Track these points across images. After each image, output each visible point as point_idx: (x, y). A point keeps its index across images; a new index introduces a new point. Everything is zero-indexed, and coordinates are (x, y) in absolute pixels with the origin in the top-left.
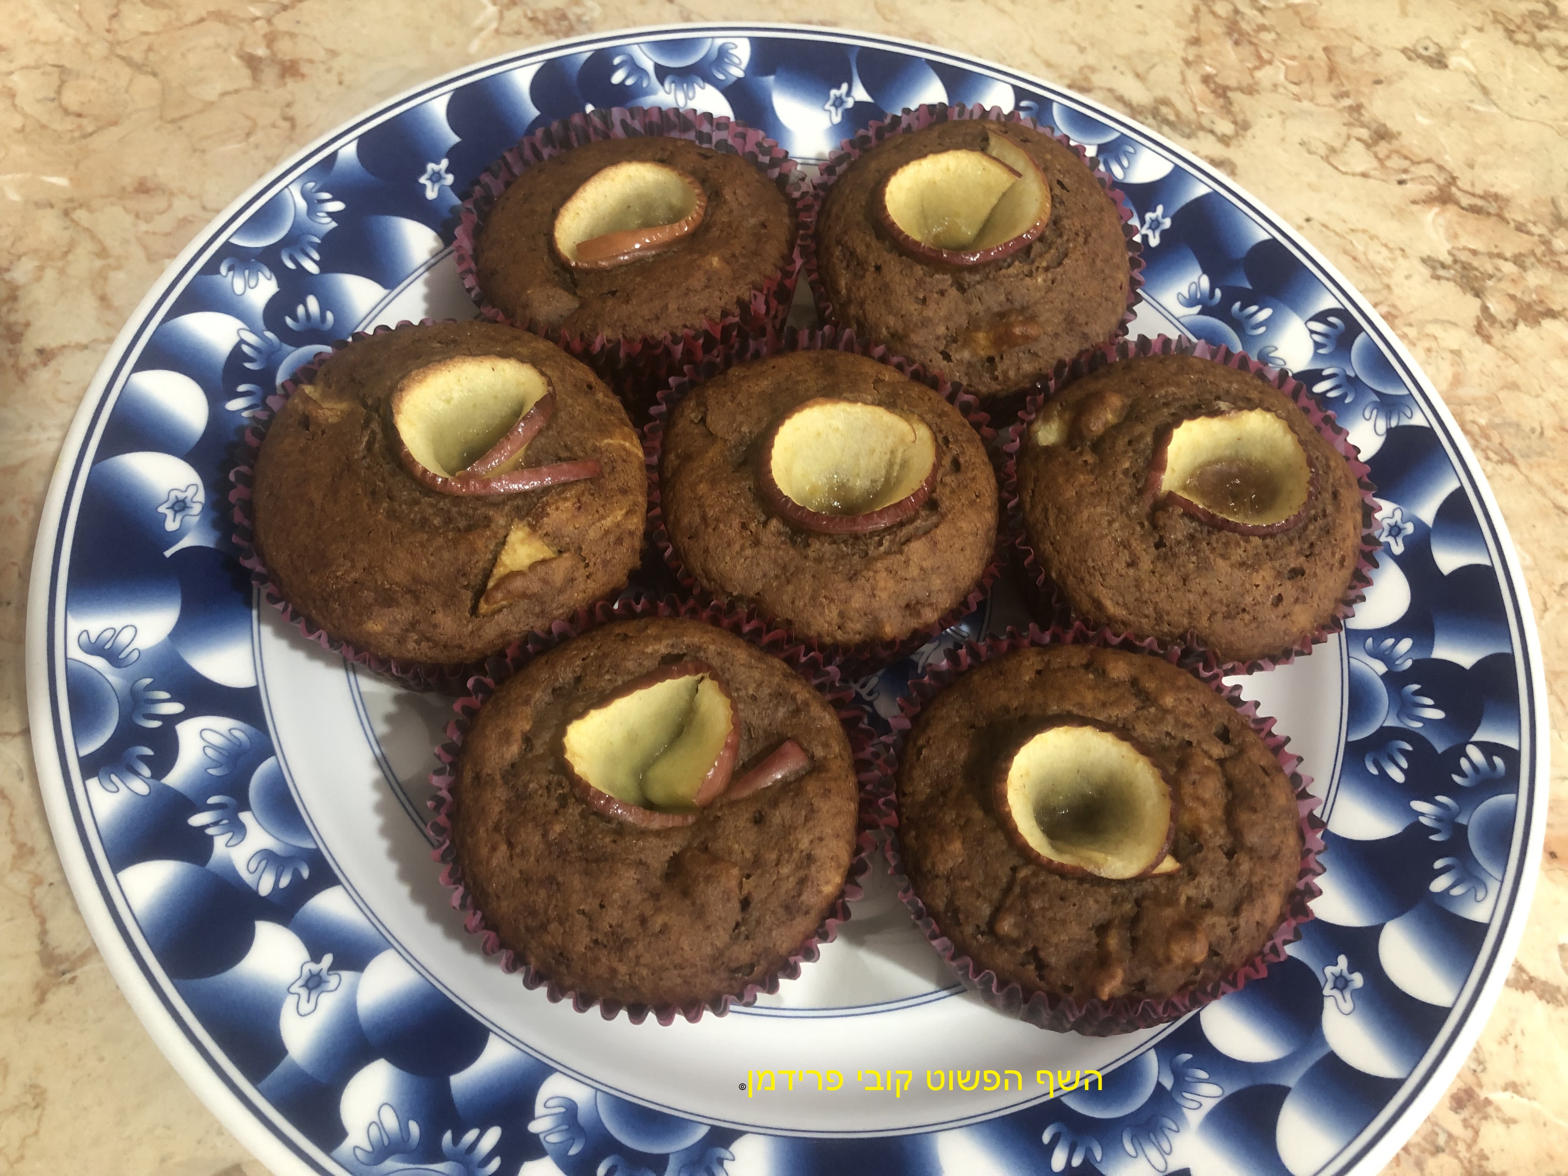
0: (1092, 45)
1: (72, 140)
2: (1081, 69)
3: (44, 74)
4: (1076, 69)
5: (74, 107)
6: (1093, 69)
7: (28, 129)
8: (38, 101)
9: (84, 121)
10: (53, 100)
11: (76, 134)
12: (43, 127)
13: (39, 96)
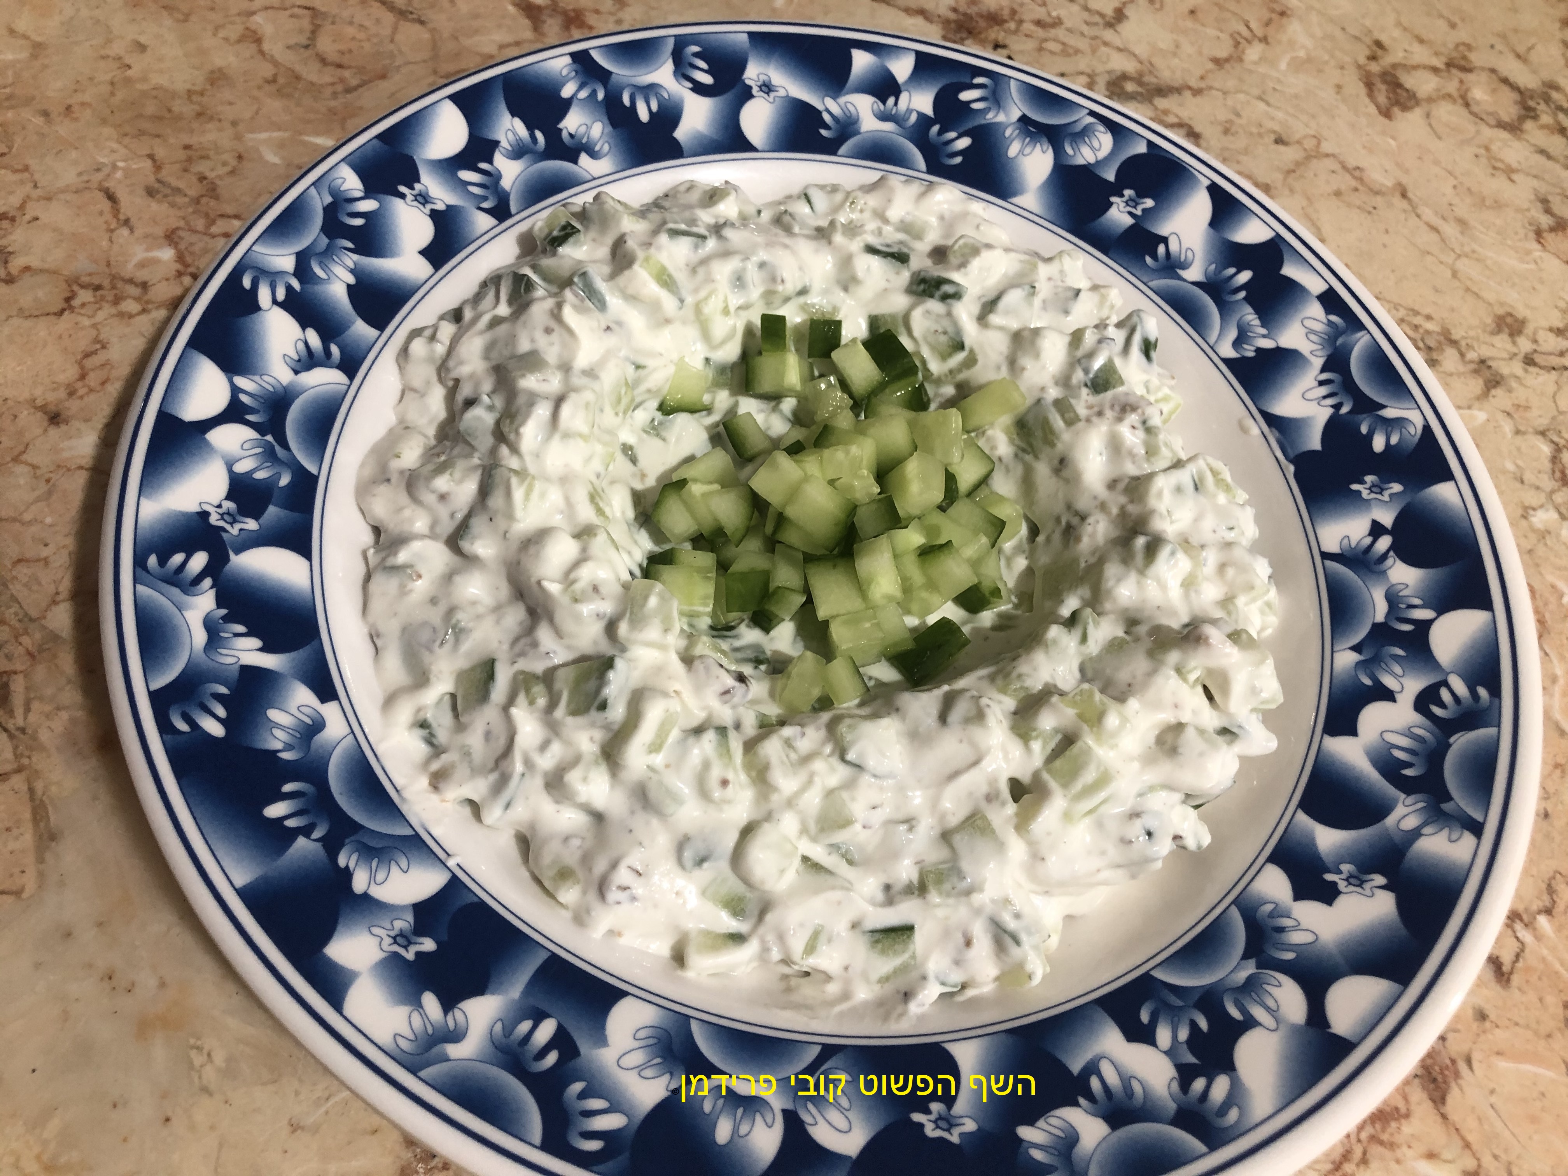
0: (1463, 20)
1: (335, 95)
2: (1457, 46)
3: (292, 16)
4: (1451, 46)
5: (332, 56)
6: (1469, 47)
7: (281, 80)
8: (288, 47)
9: (347, 74)
10: (306, 47)
11: (339, 88)
12: (298, 78)
13: (292, 41)
